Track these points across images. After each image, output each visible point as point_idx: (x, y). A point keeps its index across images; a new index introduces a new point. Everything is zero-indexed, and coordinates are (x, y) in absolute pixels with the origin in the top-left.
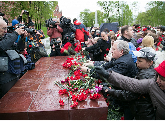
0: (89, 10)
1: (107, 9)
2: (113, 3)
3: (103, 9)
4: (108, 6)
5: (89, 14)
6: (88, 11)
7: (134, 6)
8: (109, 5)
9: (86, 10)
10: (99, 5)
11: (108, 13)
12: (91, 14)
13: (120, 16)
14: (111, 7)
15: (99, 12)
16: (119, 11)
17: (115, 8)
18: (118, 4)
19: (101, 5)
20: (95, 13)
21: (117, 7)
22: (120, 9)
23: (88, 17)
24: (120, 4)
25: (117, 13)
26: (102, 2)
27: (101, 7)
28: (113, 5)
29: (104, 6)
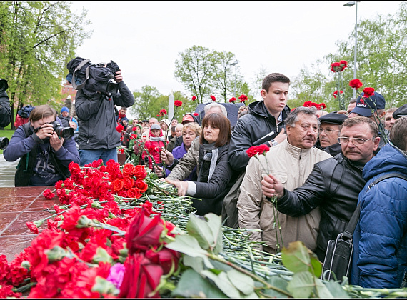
0: (155, 89)
1: (197, 90)
2: (212, 77)
3: (190, 89)
4: (200, 82)
5: (154, 98)
6: (152, 92)
8: (204, 81)
9: (148, 89)
10: (179, 79)
11: (200, 99)
12: (158, 98)
14: (207, 86)
15: (177, 95)
16: (225, 95)
17: (217, 88)
18: (223, 80)
19: (184, 80)
20: (167, 98)
21: (221, 87)
22: (227, 92)
23: (151, 104)
24: (227, 80)
25: (220, 101)
26: (187, 72)
27: (183, 83)
28: (211, 81)
29: (191, 83)
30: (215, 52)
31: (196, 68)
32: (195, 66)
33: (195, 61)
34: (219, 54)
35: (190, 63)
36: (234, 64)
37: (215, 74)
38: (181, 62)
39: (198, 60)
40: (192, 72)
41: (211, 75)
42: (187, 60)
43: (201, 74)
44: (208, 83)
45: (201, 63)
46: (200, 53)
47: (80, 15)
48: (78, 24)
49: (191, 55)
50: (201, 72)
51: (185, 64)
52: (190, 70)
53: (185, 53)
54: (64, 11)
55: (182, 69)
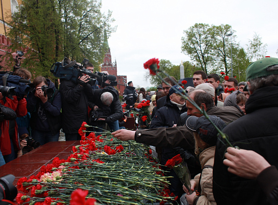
0: (168, 62)
1: (201, 59)
2: (213, 48)
3: (195, 59)
4: (203, 52)
5: (168, 69)
6: (166, 64)
7: (255, 52)
8: (206, 52)
9: (163, 62)
10: (186, 52)
11: (204, 66)
12: (172, 69)
13: (228, 70)
14: (209, 55)
15: (186, 65)
16: (225, 61)
17: (218, 56)
18: (222, 48)
19: (190, 52)
20: (179, 67)
21: (221, 54)
22: (227, 58)
24: (226, 48)
25: (221, 66)
26: (192, 46)
27: (190, 55)
28: (212, 51)
29: (196, 54)
30: (214, 27)
31: (199, 42)
32: (198, 40)
33: (197, 36)
34: (217, 28)
35: (194, 39)
36: (230, 35)
37: (215, 44)
38: (186, 38)
39: (200, 35)
40: (196, 45)
41: (211, 46)
42: (191, 36)
43: (203, 46)
44: (210, 52)
45: (203, 37)
46: (202, 29)
48: (106, 22)
49: (194, 31)
50: (203, 44)
51: (189, 39)
52: (194, 44)
53: (189, 31)
55: (188, 44)
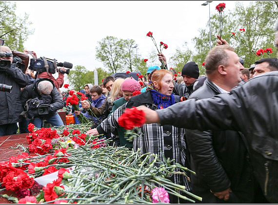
0: (84, 67)
1: (112, 66)
2: (121, 57)
3: (107, 66)
4: (114, 60)
5: (83, 73)
6: (82, 70)
8: (116, 60)
9: (79, 68)
10: (99, 59)
11: (114, 72)
12: (86, 73)
14: (119, 63)
15: (99, 71)
16: (131, 68)
17: (125, 64)
18: (129, 58)
19: (103, 60)
20: (93, 73)
21: (128, 63)
22: (132, 66)
23: (82, 78)
24: (132, 58)
26: (105, 55)
27: (103, 62)
28: (121, 59)
29: (108, 61)
30: (121, 40)
31: (110, 52)
32: (109, 50)
33: (109, 46)
34: (125, 41)
35: (106, 48)
36: (135, 47)
37: (123, 54)
38: (100, 48)
39: (111, 46)
40: (108, 54)
41: (120, 55)
42: (104, 46)
43: (114, 55)
44: (119, 61)
45: (113, 47)
46: (112, 41)
47: (24, 19)
48: (23, 24)
49: (106, 43)
50: (114, 54)
51: (102, 49)
52: (106, 53)
53: (102, 42)
54: (11, 16)
55: (101, 53)
